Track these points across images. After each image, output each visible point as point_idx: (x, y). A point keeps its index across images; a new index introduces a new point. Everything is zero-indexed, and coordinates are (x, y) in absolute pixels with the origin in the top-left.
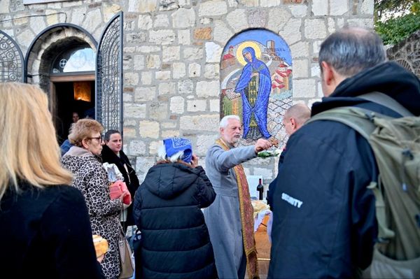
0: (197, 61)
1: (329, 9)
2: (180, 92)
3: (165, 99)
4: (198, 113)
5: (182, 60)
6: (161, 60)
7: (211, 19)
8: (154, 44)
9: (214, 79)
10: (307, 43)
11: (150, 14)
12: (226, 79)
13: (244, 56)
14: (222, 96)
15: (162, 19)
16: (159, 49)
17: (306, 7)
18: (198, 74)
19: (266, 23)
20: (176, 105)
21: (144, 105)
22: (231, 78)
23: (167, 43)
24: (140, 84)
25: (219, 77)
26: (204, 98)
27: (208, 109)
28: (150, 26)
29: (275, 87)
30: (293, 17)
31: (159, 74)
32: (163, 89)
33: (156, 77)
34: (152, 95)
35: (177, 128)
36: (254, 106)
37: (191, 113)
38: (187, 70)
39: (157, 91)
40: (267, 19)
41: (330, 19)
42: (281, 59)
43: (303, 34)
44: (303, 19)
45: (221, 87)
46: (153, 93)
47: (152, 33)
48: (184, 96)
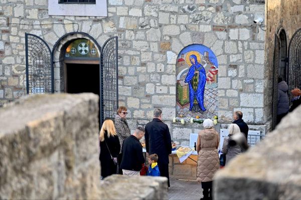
0: (162, 62)
1: (239, 36)
2: (152, 81)
3: (142, 85)
4: (163, 94)
5: (153, 61)
6: (140, 60)
7: (170, 37)
8: (136, 50)
9: (172, 74)
10: (226, 56)
11: (133, 30)
13: (190, 60)
14: (178, 84)
15: (140, 35)
16: (139, 53)
17: (226, 33)
18: (163, 70)
19: (203, 41)
20: (150, 89)
21: (130, 88)
22: (183, 73)
23: (144, 50)
24: (127, 74)
25: (175, 73)
26: (166, 85)
27: (169, 92)
28: (133, 38)
29: (208, 80)
30: (218, 39)
31: (139, 69)
32: (142, 79)
33: (137, 70)
34: (134, 81)
35: (150, 103)
36: (196, 91)
37: (159, 94)
38: (156, 67)
39: (138, 79)
40: (203, 39)
41: (239, 42)
42: (212, 63)
43: (224, 51)
44: (224, 41)
45: (176, 78)
46: (136, 80)
47: (134, 43)
48: (155, 83)
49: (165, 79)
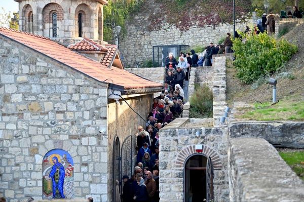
0: (32, 163)
1: (88, 143)
2: (24, 177)
3: (17, 180)
4: (33, 187)
5: (25, 162)
6: (15, 161)
7: (38, 144)
8: (11, 154)
9: (39, 171)
10: (80, 157)
11: (9, 140)
12: (45, 171)
13: (53, 161)
14: (44, 179)
15: (15, 143)
16: (14, 156)
17: (79, 141)
18: (32, 169)
19: (62, 147)
20: (22, 183)
21: (7, 183)
22: (47, 170)
23: (18, 154)
24: (5, 172)
25: (41, 171)
26: (35, 180)
27: (37, 185)
28: (9, 145)
29: (66, 175)
30: (73, 145)
31: (14, 168)
32: (16, 176)
33: (13, 170)
34: (10, 178)
35: (23, 194)
36: (57, 183)
37: (29, 187)
38: (27, 167)
39: (13, 176)
40: (62, 145)
41: (89, 147)
42: (69, 163)
43: (78, 153)
44: (78, 146)
45: (42, 175)
46: (12, 177)
47: (10, 149)
48: (26, 178)
49: (34, 175)
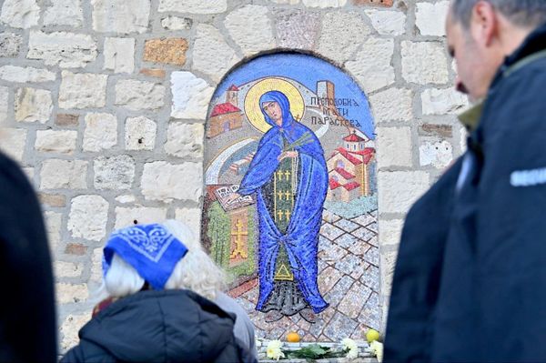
0: (148, 113)
2: (97, 185)
5: (111, 107)
6: (55, 100)
7: (189, 21)
8: (39, 64)
9: (189, 158)
10: (409, 92)
12: (219, 161)
13: (263, 111)
14: (207, 203)
16: (51, 76)
17: (402, 16)
18: (149, 143)
19: (317, 40)
22: (232, 159)
23: (75, 65)
25: (201, 155)
26: (161, 204)
28: (33, 20)
29: (336, 185)
30: (375, 33)
31: (46, 137)
33: (37, 145)
36: (286, 230)
38: (120, 131)
40: (317, 32)
42: (350, 124)
43: (398, 71)
44: (398, 40)
45: (204, 180)
47: (37, 41)
48: (109, 195)
49: (157, 179)
